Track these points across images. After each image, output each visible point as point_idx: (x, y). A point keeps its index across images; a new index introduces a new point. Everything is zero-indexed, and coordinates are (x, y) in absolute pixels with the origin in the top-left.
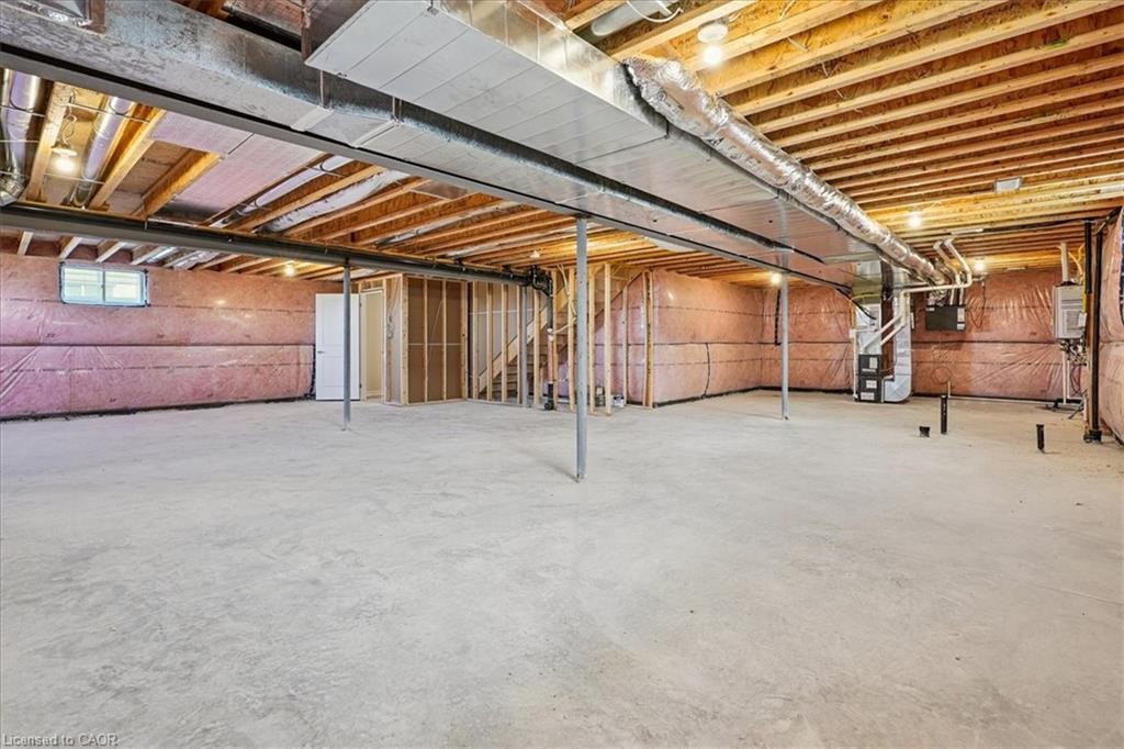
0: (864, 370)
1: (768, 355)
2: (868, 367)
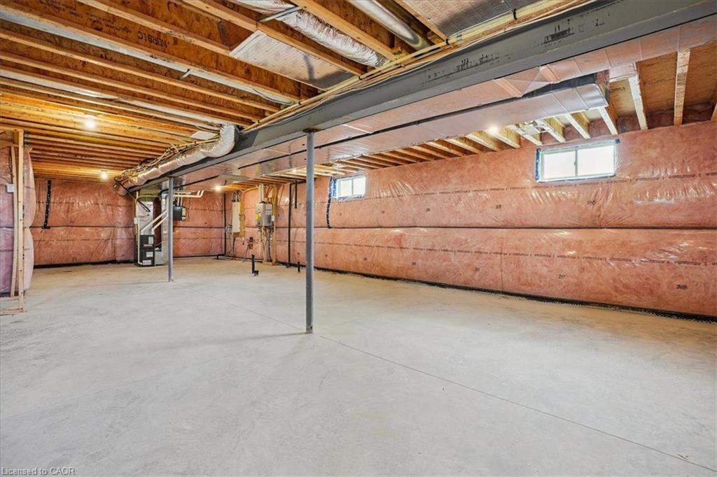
0: (145, 245)
1: (38, 237)
2: (147, 243)
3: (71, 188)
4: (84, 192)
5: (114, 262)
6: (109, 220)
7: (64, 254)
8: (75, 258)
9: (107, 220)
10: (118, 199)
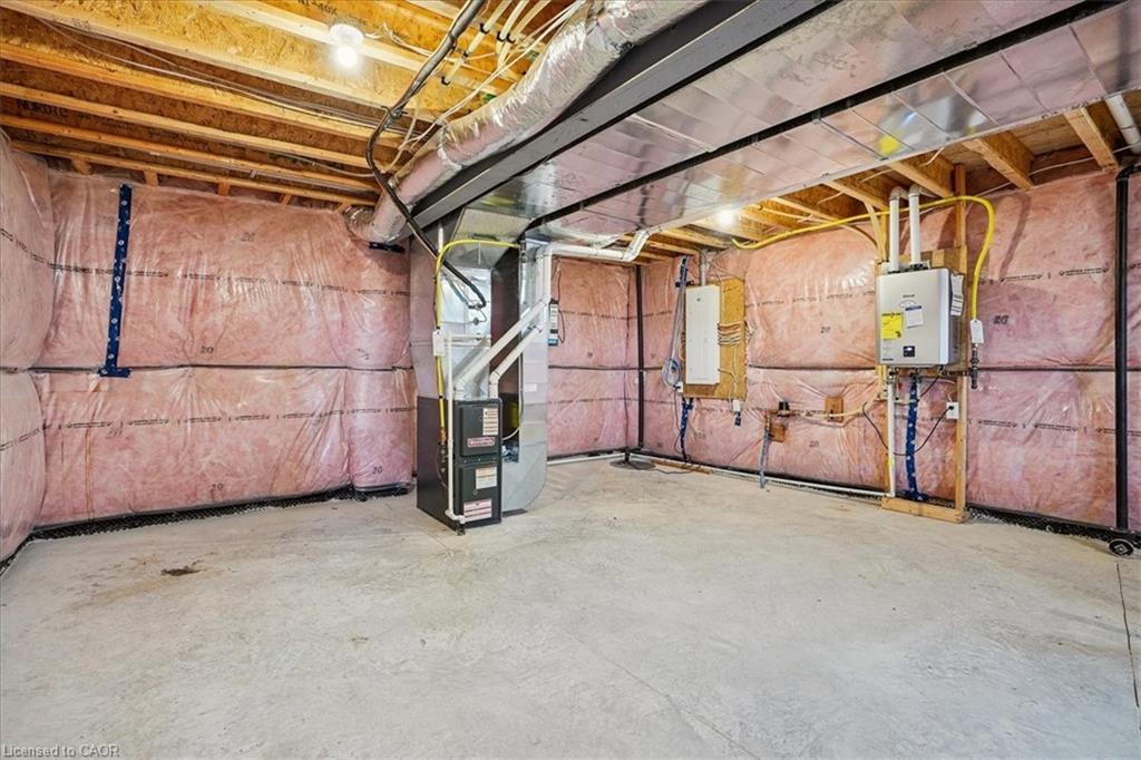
0: (472, 443)
1: (78, 411)
3: (203, 220)
4: (249, 236)
5: (347, 492)
6: (331, 341)
7: (179, 472)
8: (221, 486)
9: (325, 344)
10: (361, 268)
